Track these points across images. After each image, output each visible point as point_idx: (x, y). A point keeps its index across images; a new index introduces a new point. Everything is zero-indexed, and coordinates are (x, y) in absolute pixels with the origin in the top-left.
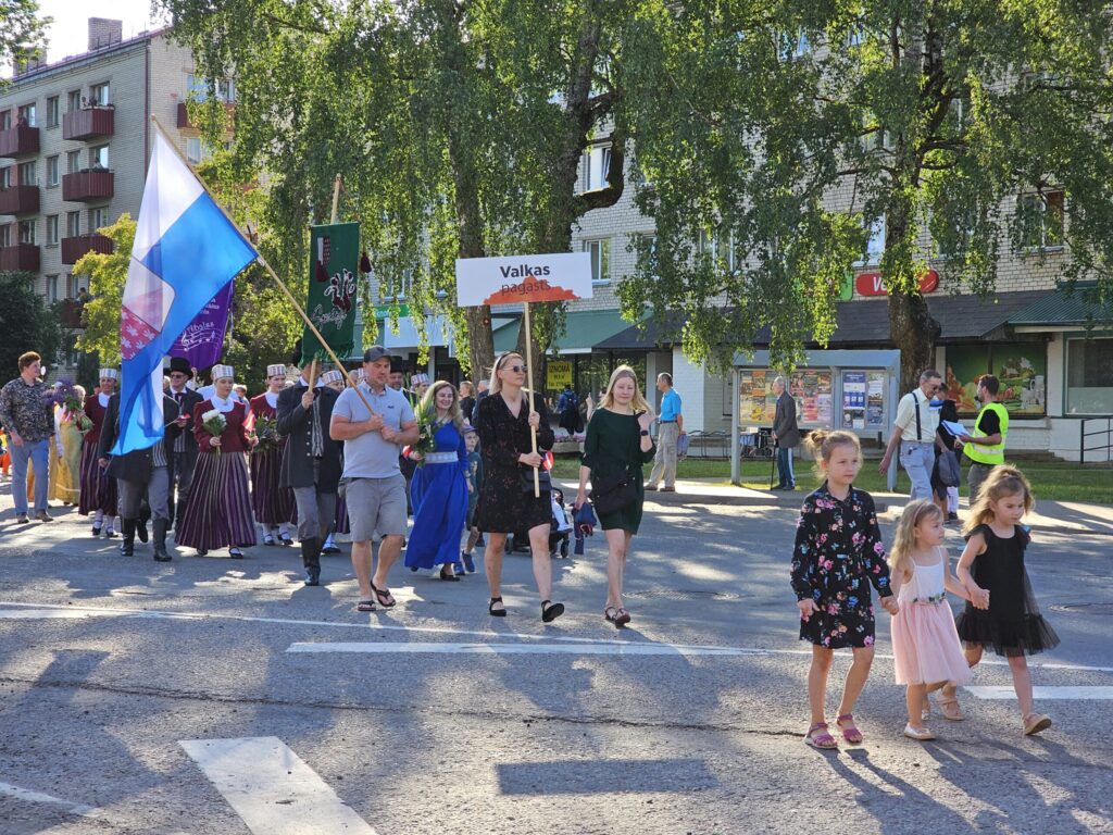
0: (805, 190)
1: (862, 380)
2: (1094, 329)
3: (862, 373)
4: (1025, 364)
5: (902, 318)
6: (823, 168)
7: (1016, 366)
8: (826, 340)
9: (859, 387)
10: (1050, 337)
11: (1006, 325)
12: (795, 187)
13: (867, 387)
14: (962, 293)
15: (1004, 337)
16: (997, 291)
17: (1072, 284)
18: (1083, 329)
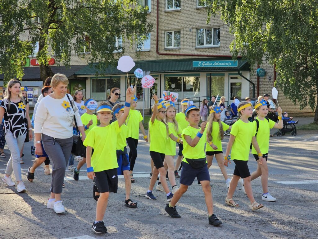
0: (14, 34)
1: (32, 90)
2: (98, 76)
3: (32, 88)
4: (80, 86)
5: (44, 72)
6: (19, 27)
7: (77, 86)
8: (21, 78)
9: (31, 92)
10: (87, 78)
11: (74, 75)
12: (11, 33)
13: (33, 92)
14: (61, 65)
15: (74, 78)
16: (71, 65)
17: (92, 64)
18: (95, 76)
